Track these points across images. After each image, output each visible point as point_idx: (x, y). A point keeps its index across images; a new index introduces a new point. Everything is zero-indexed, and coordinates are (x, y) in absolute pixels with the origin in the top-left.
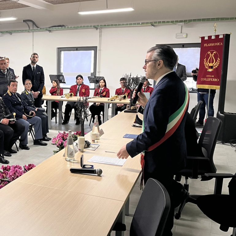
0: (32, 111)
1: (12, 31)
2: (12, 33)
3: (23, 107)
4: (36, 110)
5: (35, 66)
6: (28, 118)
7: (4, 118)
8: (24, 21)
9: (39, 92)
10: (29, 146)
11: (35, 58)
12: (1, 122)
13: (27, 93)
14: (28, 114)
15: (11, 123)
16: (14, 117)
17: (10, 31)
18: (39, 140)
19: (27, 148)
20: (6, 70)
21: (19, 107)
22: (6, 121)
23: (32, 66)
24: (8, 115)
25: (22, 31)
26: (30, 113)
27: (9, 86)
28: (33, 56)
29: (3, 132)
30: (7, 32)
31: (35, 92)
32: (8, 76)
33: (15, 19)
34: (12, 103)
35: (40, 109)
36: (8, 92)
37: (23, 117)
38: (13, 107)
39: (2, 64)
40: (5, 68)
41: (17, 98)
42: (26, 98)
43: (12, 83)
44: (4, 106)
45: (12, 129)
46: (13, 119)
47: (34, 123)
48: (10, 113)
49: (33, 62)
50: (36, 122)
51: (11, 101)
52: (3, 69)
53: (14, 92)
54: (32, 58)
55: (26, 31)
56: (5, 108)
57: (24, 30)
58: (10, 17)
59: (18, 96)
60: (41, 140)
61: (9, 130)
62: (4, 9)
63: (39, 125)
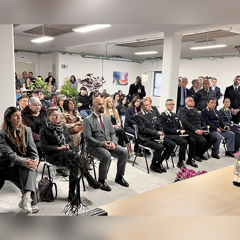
0: (227, 126)
1: (223, 56)
2: (223, 57)
3: (219, 122)
4: (232, 125)
5: (237, 87)
6: (223, 132)
7: (199, 129)
8: (235, 47)
9: (239, 110)
10: (220, 156)
11: (238, 80)
12: (196, 132)
13: (225, 110)
14: (223, 128)
15: (205, 134)
16: (208, 129)
17: (222, 56)
18: (231, 153)
19: (217, 157)
20: (209, 89)
21: (215, 121)
22: (200, 131)
23: (234, 87)
24: (203, 127)
25: (233, 56)
26: (225, 127)
27: (209, 103)
28: (236, 78)
29: (195, 140)
30: (219, 56)
31: (235, 110)
32: (210, 94)
33: (226, 46)
34: (209, 117)
35: (236, 125)
36: (207, 107)
37: (217, 130)
38: (209, 120)
39: (206, 84)
40: (208, 88)
41: (214, 113)
42: (224, 114)
43: (211, 101)
44: (201, 119)
45: (204, 139)
46: (207, 131)
47: (227, 137)
48: (205, 125)
49: (236, 84)
50: (230, 136)
51: (208, 116)
52: (206, 88)
53: (212, 108)
54: (235, 80)
55: (236, 55)
56: (202, 121)
57: (234, 55)
58: (221, 44)
59: (216, 112)
60: (232, 152)
61: (201, 140)
62: (218, 37)
63: (232, 139)
